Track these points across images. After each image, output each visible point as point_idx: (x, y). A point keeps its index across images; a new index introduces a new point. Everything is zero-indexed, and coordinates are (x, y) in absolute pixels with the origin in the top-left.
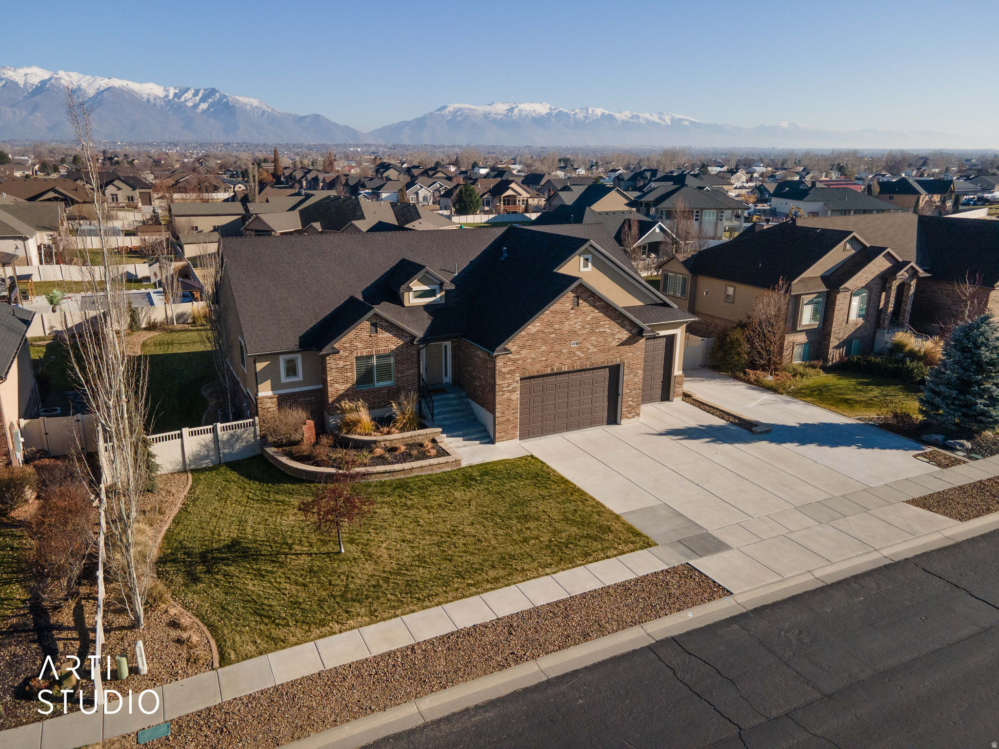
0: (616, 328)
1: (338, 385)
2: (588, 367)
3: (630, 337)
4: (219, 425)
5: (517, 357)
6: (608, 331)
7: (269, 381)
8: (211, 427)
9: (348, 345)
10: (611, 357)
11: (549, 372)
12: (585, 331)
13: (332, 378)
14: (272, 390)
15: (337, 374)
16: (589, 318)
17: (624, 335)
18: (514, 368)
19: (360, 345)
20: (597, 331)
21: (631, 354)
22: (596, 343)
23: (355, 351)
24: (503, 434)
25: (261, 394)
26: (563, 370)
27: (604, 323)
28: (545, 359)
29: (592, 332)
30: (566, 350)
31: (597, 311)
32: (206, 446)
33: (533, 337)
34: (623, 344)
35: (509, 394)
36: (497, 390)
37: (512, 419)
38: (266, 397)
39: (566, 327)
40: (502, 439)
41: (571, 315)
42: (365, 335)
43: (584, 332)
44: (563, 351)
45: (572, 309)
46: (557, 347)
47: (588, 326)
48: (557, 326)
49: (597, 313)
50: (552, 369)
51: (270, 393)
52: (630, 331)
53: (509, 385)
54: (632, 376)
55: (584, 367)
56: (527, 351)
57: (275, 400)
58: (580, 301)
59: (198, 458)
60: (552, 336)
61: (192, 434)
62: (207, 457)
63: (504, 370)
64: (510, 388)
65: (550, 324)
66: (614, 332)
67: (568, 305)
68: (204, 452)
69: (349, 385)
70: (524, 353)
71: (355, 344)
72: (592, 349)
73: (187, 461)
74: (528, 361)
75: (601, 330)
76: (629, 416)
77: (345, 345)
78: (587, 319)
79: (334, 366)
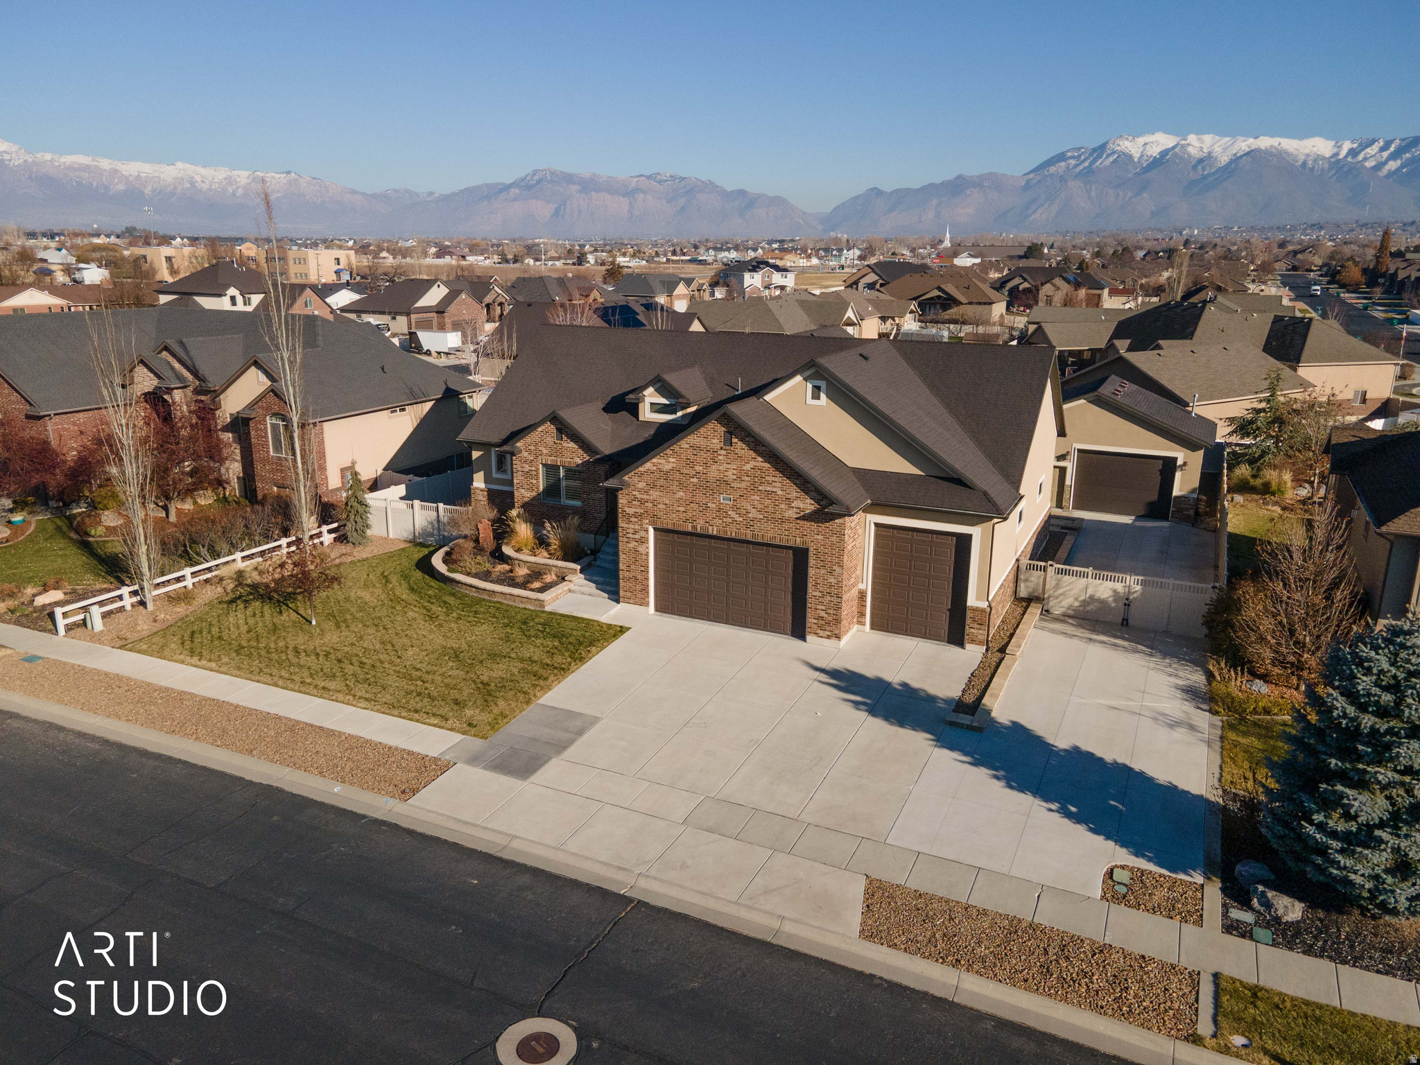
0: (794, 492)
1: (523, 491)
2: (749, 538)
3: (818, 510)
4: (441, 505)
5: (645, 497)
6: (779, 492)
7: (482, 472)
8: (435, 505)
9: (533, 448)
10: (786, 533)
11: (690, 529)
12: (743, 485)
13: (518, 481)
14: (486, 482)
15: (523, 478)
16: (748, 467)
17: (809, 505)
18: (642, 511)
19: (545, 451)
20: (760, 488)
21: (820, 537)
22: (760, 506)
23: (540, 457)
24: (629, 594)
25: (475, 484)
26: (710, 532)
27: (773, 479)
28: (683, 509)
29: (754, 488)
30: (714, 506)
31: (760, 459)
32: (431, 523)
33: (667, 475)
34: (804, 518)
35: (635, 543)
36: (621, 534)
37: (639, 577)
38: (478, 488)
39: (713, 472)
40: (628, 601)
41: (720, 458)
42: (550, 440)
43: (739, 485)
44: (709, 505)
45: (721, 448)
46: (700, 497)
47: (746, 478)
48: (698, 468)
49: (760, 462)
50: (694, 527)
51: (482, 485)
52: (818, 502)
53: (635, 532)
54: (823, 571)
55: (743, 537)
56: (658, 493)
57: (486, 493)
58: (734, 440)
59: (425, 534)
60: (695, 480)
61: (422, 508)
62: (432, 535)
63: (628, 510)
64: (636, 536)
65: (691, 464)
66: (789, 496)
67: (716, 442)
68: (430, 529)
69: (534, 494)
70: (654, 494)
71: (540, 448)
72: (753, 514)
73: (417, 534)
74: (659, 506)
75: (768, 489)
76: (821, 633)
77: (530, 447)
78: (745, 468)
79: (520, 469)
